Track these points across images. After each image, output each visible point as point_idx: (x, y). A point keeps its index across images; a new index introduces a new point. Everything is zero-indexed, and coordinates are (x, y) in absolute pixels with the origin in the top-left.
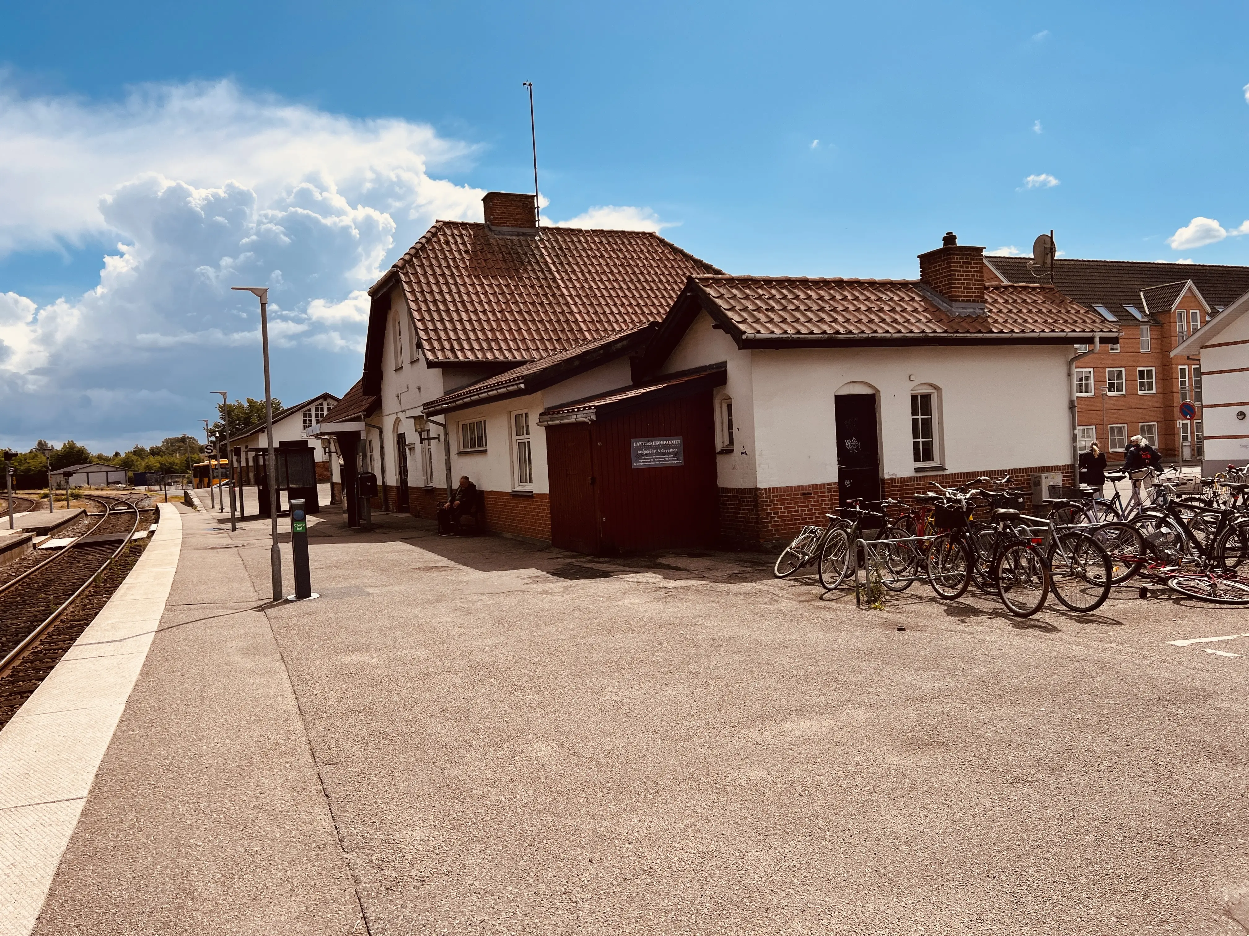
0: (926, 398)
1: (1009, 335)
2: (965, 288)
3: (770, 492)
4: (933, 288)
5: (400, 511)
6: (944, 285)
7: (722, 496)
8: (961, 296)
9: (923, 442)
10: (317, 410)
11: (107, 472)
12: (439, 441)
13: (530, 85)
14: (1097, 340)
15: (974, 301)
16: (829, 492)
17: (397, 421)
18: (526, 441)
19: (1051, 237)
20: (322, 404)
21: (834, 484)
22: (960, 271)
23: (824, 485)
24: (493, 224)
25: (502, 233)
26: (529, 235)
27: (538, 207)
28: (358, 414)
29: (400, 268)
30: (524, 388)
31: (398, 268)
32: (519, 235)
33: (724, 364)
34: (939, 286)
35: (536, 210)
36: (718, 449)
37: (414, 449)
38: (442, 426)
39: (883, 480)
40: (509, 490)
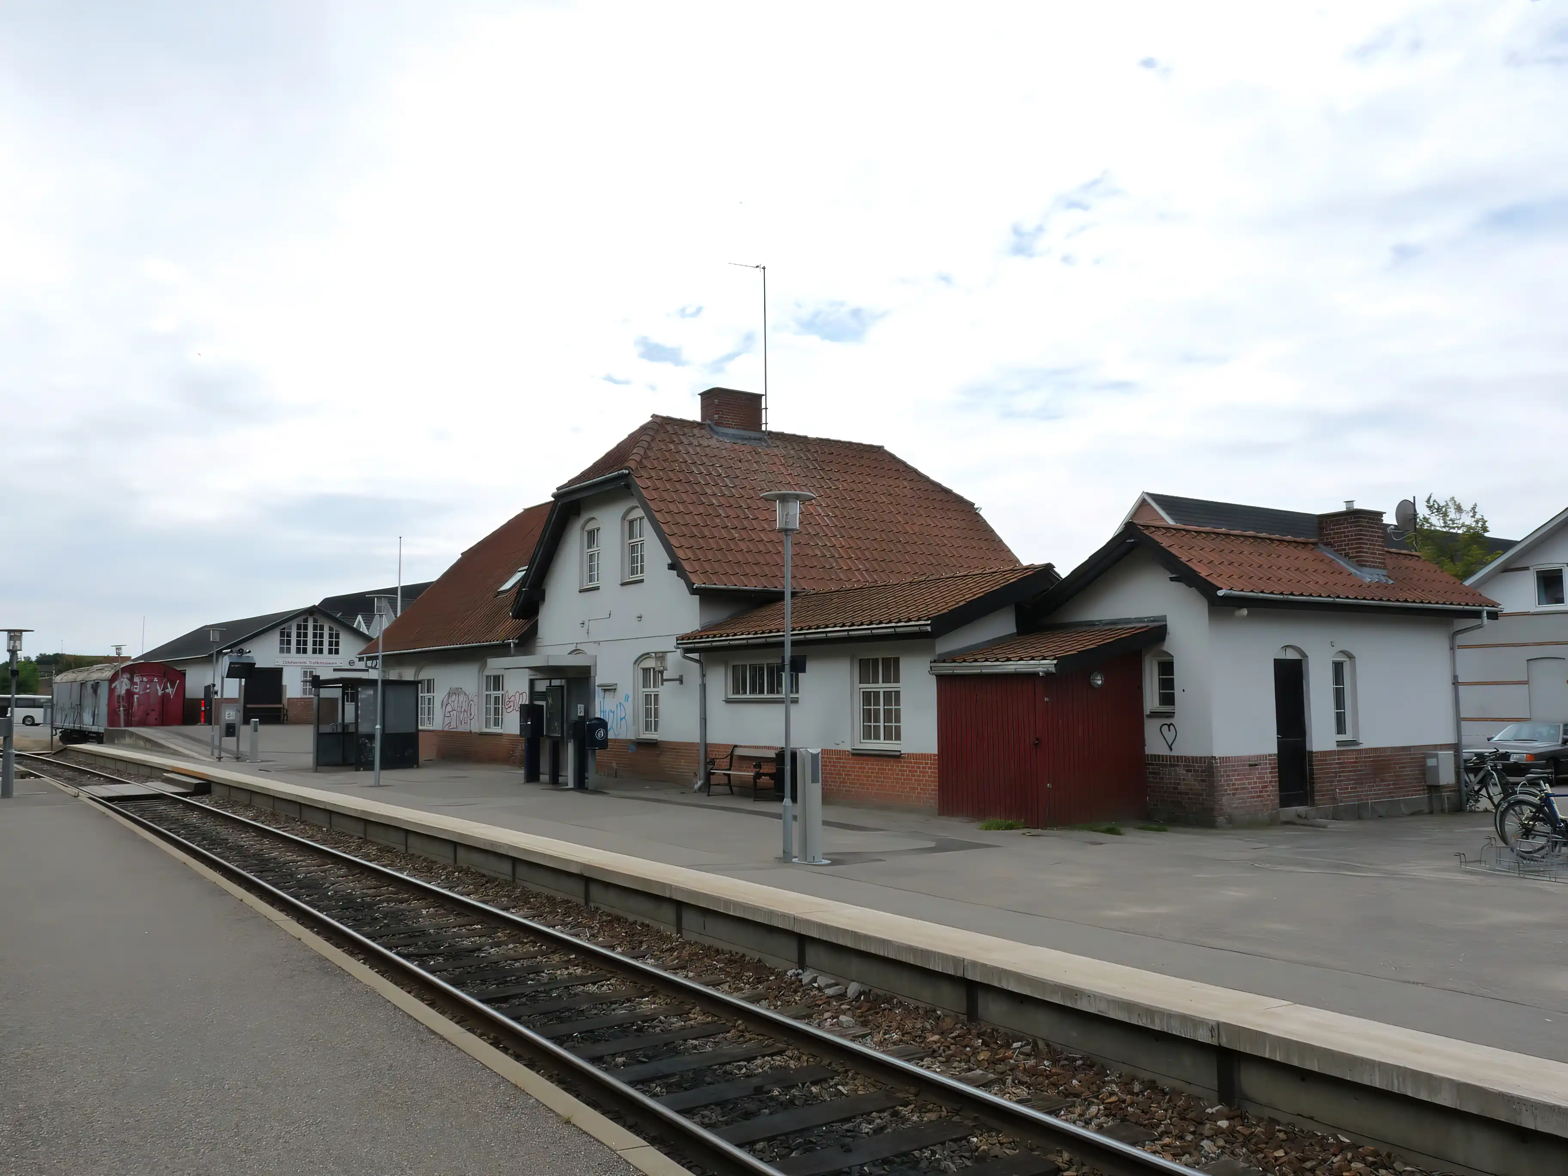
0: (1339, 667)
4: (1336, 550)
6: (1350, 549)
7: (1150, 764)
8: (1366, 561)
9: (1340, 713)
10: (299, 627)
12: (685, 683)
13: (764, 268)
14: (1485, 614)
15: (1378, 567)
16: (1270, 764)
17: (575, 654)
18: (891, 690)
19: (1414, 504)
20: (306, 620)
21: (1274, 755)
22: (1367, 535)
23: (1266, 755)
24: (718, 424)
25: (726, 435)
26: (755, 439)
27: (766, 409)
28: (503, 642)
29: (633, 470)
30: (930, 630)
31: (630, 470)
32: (746, 439)
33: (1164, 618)
34: (1345, 550)
35: (764, 411)
36: (1147, 711)
37: (615, 689)
38: (698, 665)
39: (1311, 752)
40: (847, 747)
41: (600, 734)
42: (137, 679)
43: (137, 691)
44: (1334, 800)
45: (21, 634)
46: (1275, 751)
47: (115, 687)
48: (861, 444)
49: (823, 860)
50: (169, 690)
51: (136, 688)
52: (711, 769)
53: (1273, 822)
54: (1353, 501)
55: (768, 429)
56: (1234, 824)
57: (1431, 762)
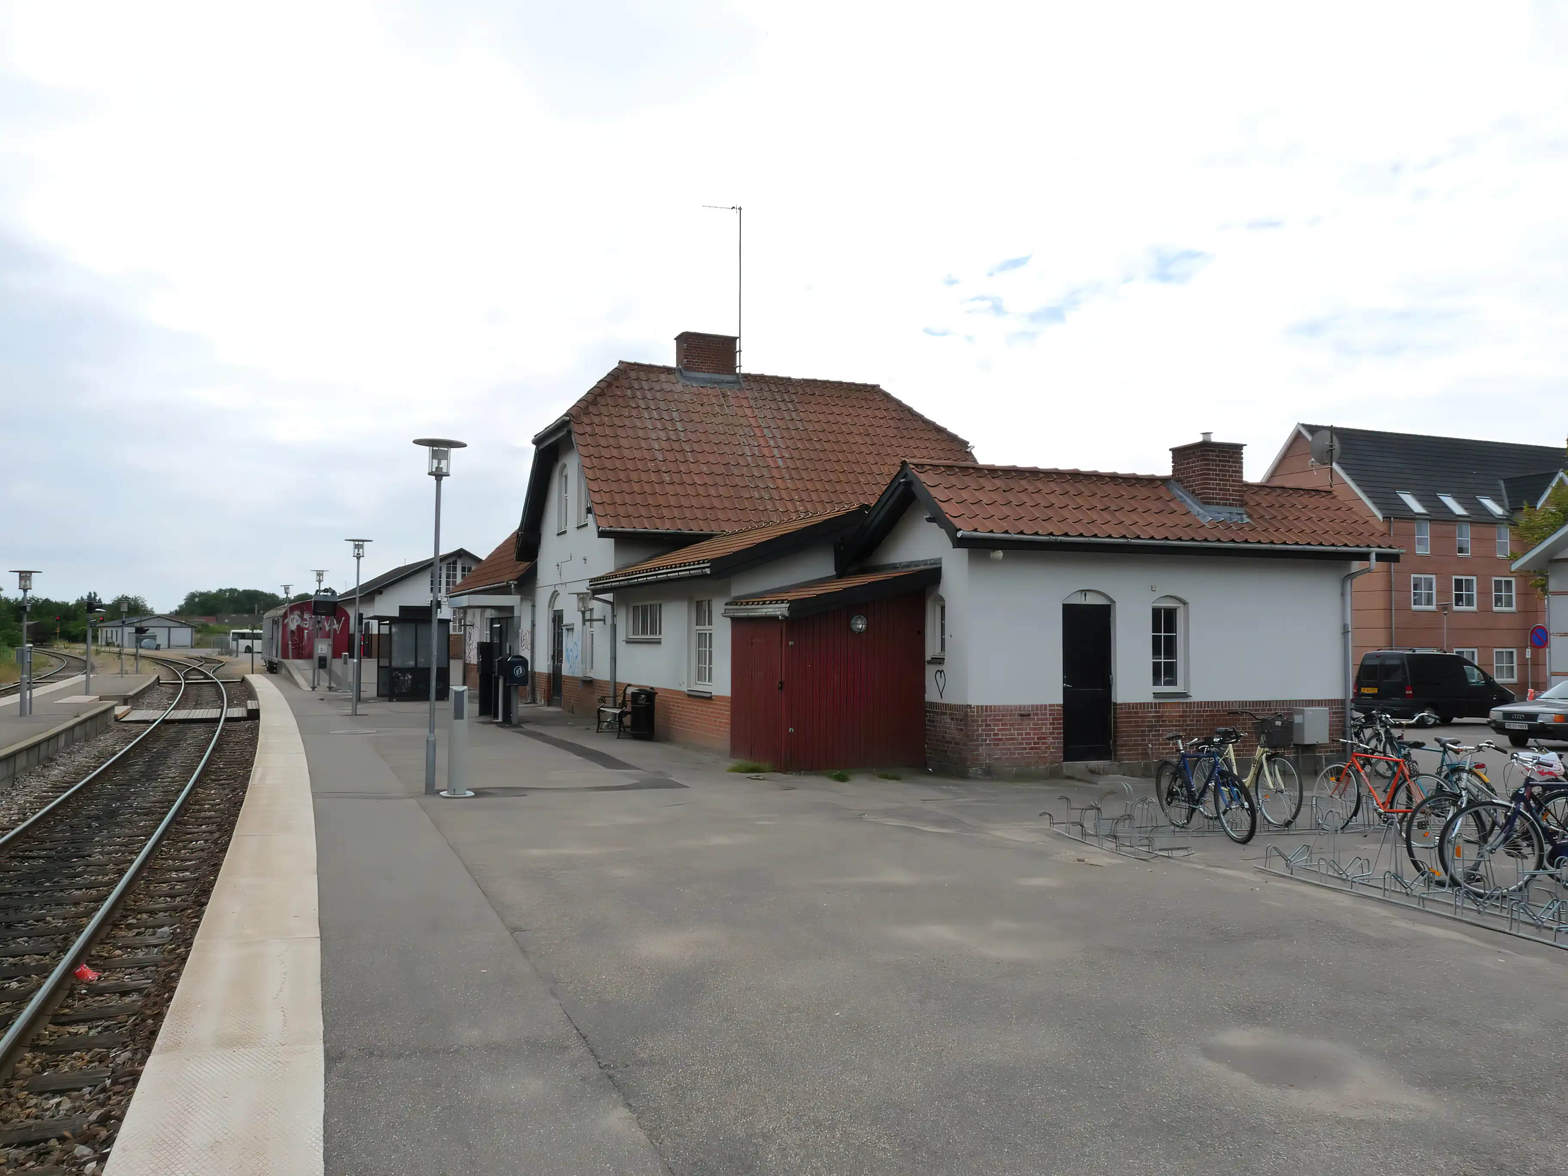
0: (1171, 614)
1: (1268, 546)
2: (1220, 490)
3: (982, 711)
4: (1186, 487)
5: (549, 703)
6: (1196, 485)
7: (929, 712)
8: (1216, 499)
9: (1164, 662)
10: (448, 569)
11: (170, 628)
12: (605, 623)
13: (740, 209)
14: (1373, 556)
15: (1230, 505)
16: (1050, 715)
17: (555, 595)
18: (708, 632)
20: (455, 563)
21: (1058, 705)
22: (1215, 470)
23: (1046, 706)
24: (687, 369)
25: (695, 379)
26: (728, 383)
27: (740, 351)
28: (508, 583)
29: (573, 417)
30: (709, 573)
31: (571, 417)
32: (716, 383)
33: (939, 561)
34: (1192, 486)
35: (738, 354)
36: (928, 658)
37: (573, 629)
38: (609, 606)
39: (1115, 704)
40: (684, 688)
41: (519, 671)
42: (306, 616)
43: (307, 626)
44: (1145, 755)
45: (31, 575)
46: (1060, 701)
47: (288, 623)
48: (854, 384)
49: (468, 792)
50: (336, 626)
51: (306, 624)
52: (602, 707)
53: (1054, 775)
54: (1211, 433)
55: (741, 372)
56: (990, 774)
57: (1297, 719)
